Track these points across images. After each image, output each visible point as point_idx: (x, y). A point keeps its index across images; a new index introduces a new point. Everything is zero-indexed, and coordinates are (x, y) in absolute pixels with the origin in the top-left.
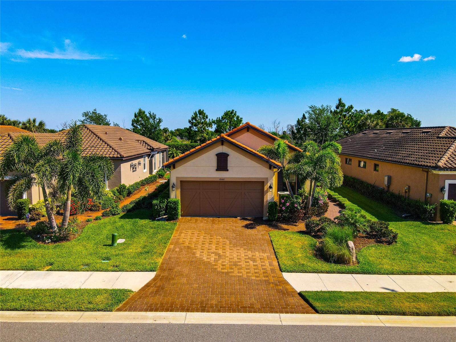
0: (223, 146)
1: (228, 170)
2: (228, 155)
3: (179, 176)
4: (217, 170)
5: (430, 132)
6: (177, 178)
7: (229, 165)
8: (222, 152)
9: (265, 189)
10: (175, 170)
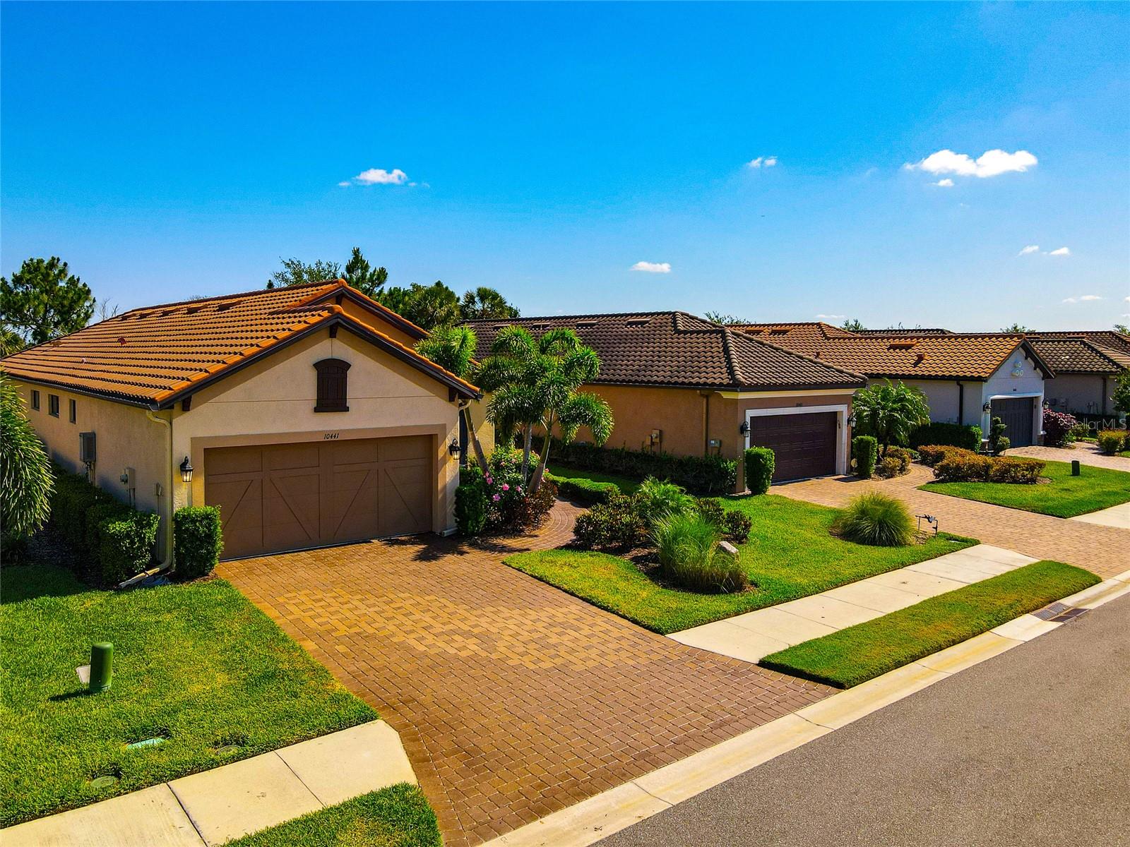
0: (334, 339)
1: (347, 409)
2: (349, 366)
3: (200, 434)
4: (317, 410)
5: (647, 322)
6: (194, 441)
7: (351, 393)
8: (330, 357)
9: (441, 455)
10: (187, 414)
